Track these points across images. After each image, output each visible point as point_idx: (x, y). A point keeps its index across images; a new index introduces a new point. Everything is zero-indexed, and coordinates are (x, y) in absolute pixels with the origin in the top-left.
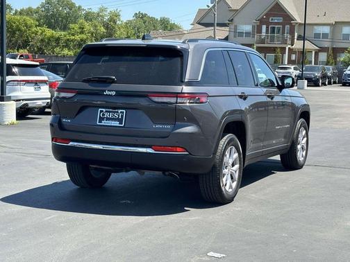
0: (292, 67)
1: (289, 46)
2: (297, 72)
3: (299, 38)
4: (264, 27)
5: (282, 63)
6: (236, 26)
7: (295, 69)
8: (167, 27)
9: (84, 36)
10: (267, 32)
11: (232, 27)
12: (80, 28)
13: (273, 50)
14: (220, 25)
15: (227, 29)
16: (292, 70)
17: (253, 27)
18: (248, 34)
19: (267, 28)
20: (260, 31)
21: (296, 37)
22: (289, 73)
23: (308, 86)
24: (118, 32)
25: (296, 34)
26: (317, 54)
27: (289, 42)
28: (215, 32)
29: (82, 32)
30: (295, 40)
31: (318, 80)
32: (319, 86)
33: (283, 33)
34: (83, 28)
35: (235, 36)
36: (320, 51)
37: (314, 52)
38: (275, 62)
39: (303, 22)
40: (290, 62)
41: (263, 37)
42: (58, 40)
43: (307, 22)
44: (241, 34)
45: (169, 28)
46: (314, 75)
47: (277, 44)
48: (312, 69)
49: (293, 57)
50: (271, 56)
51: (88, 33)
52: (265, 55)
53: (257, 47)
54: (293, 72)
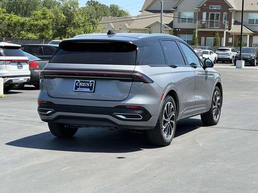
0: (230, 49)
1: (227, 30)
2: (235, 54)
3: (236, 23)
4: (204, 14)
5: (221, 45)
6: (180, 13)
7: (233, 51)
8: (116, 13)
9: (46, 22)
10: (207, 18)
11: (177, 13)
12: (43, 14)
13: (213, 34)
14: (166, 12)
15: (172, 15)
16: (230, 52)
17: (195, 14)
18: (190, 20)
19: (207, 14)
20: (200, 17)
21: (233, 23)
22: (227, 54)
23: (245, 66)
24: (77, 18)
25: (233, 20)
26: (251, 37)
27: (227, 27)
28: (161, 18)
29: (45, 18)
30: (232, 25)
31: (254, 60)
32: (254, 66)
33: (222, 19)
34: (45, 14)
35: (179, 22)
36: (254, 35)
37: (248, 36)
38: (214, 45)
39: (241, 9)
40: (228, 44)
41: (203, 23)
42: (23, 24)
43: (244, 9)
44: (184, 20)
45: (118, 14)
46: (250, 55)
47: (216, 29)
48: (247, 51)
49: (230, 40)
50: (211, 39)
51: (50, 19)
52: (205, 39)
53: (199, 32)
54: (231, 53)
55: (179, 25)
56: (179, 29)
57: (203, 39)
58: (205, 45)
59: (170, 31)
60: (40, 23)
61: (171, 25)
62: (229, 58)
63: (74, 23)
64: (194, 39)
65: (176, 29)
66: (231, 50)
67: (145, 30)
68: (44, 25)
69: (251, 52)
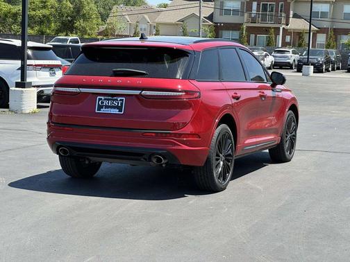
0: (291, 50)
1: (284, 26)
2: (297, 57)
3: (295, 16)
4: (255, 4)
5: (276, 46)
6: (222, 3)
7: (294, 53)
10: (258, 9)
11: (218, 3)
12: (42, 2)
13: (266, 30)
15: (212, 5)
16: (290, 54)
17: (242, 4)
18: (235, 12)
19: (258, 5)
20: (249, 9)
21: (291, 16)
22: (286, 57)
23: (314, 72)
24: (87, 8)
25: (291, 13)
26: (315, 35)
27: (283, 21)
28: (200, 9)
29: (44, 7)
30: (291, 19)
31: (322, 65)
32: (322, 72)
33: (277, 11)
35: (221, 14)
36: (318, 32)
37: (312, 34)
38: (268, 45)
40: (285, 44)
41: (253, 16)
44: (228, 12)
46: (317, 59)
47: (270, 24)
48: (315, 53)
49: (288, 39)
50: (263, 37)
51: (52, 8)
52: (256, 37)
53: (248, 27)
54: (291, 56)
55: (222, 19)
56: (221, 23)
57: (252, 36)
58: (255, 45)
59: (209, 25)
60: (39, 13)
61: (211, 18)
62: (289, 63)
63: (84, 15)
64: (241, 37)
65: (217, 23)
66: (291, 52)
67: (177, 24)
68: (44, 16)
69: (318, 55)
